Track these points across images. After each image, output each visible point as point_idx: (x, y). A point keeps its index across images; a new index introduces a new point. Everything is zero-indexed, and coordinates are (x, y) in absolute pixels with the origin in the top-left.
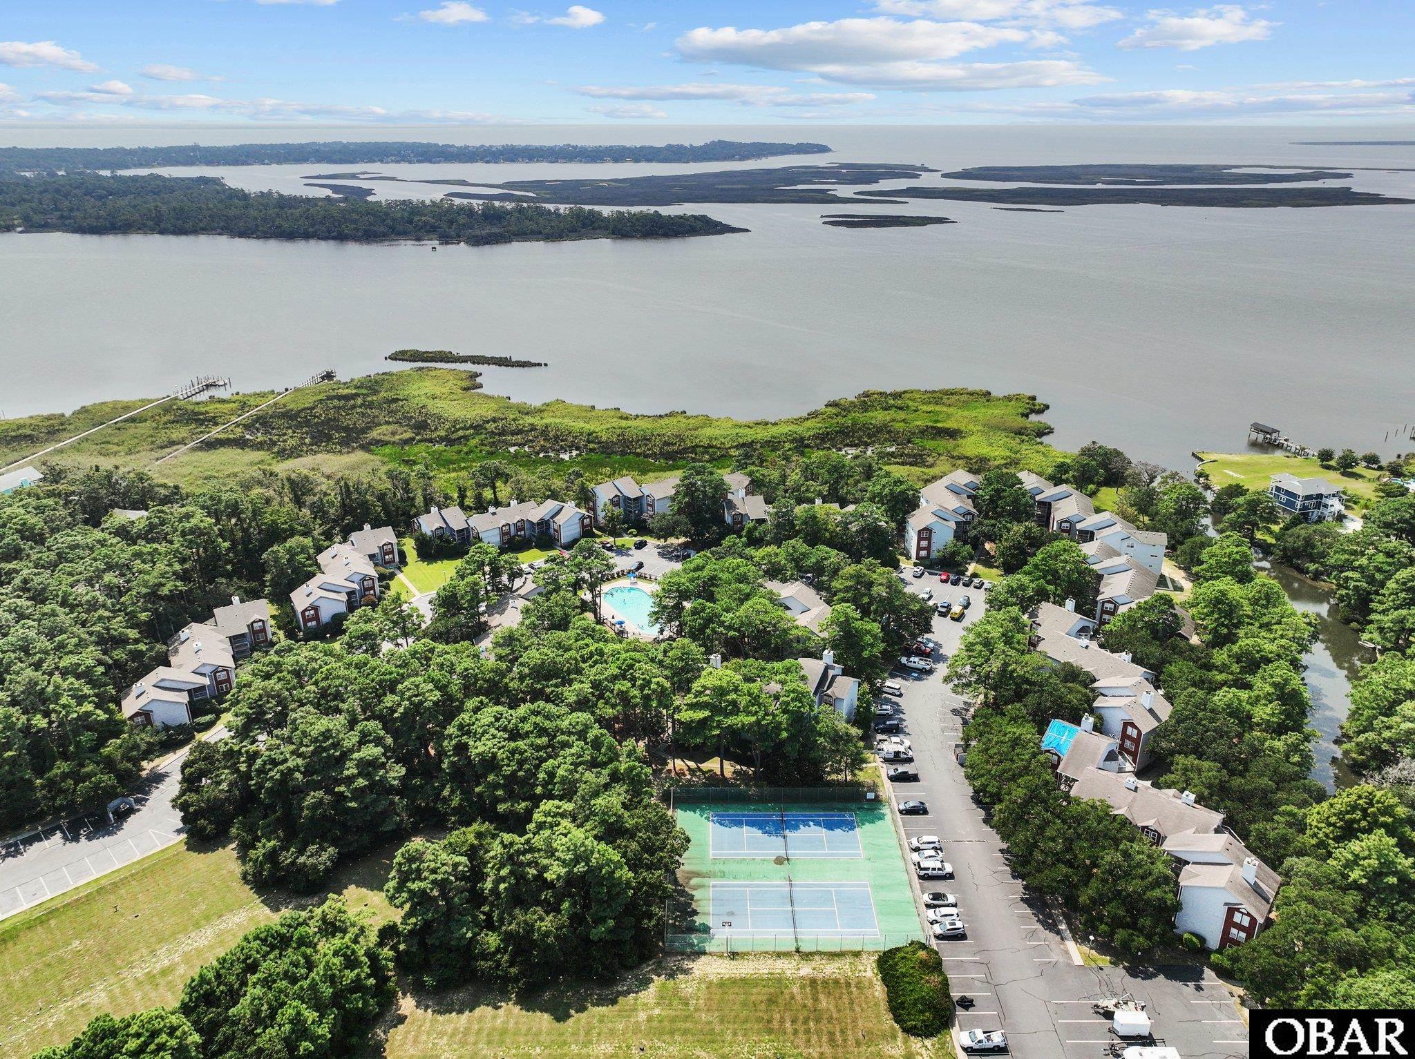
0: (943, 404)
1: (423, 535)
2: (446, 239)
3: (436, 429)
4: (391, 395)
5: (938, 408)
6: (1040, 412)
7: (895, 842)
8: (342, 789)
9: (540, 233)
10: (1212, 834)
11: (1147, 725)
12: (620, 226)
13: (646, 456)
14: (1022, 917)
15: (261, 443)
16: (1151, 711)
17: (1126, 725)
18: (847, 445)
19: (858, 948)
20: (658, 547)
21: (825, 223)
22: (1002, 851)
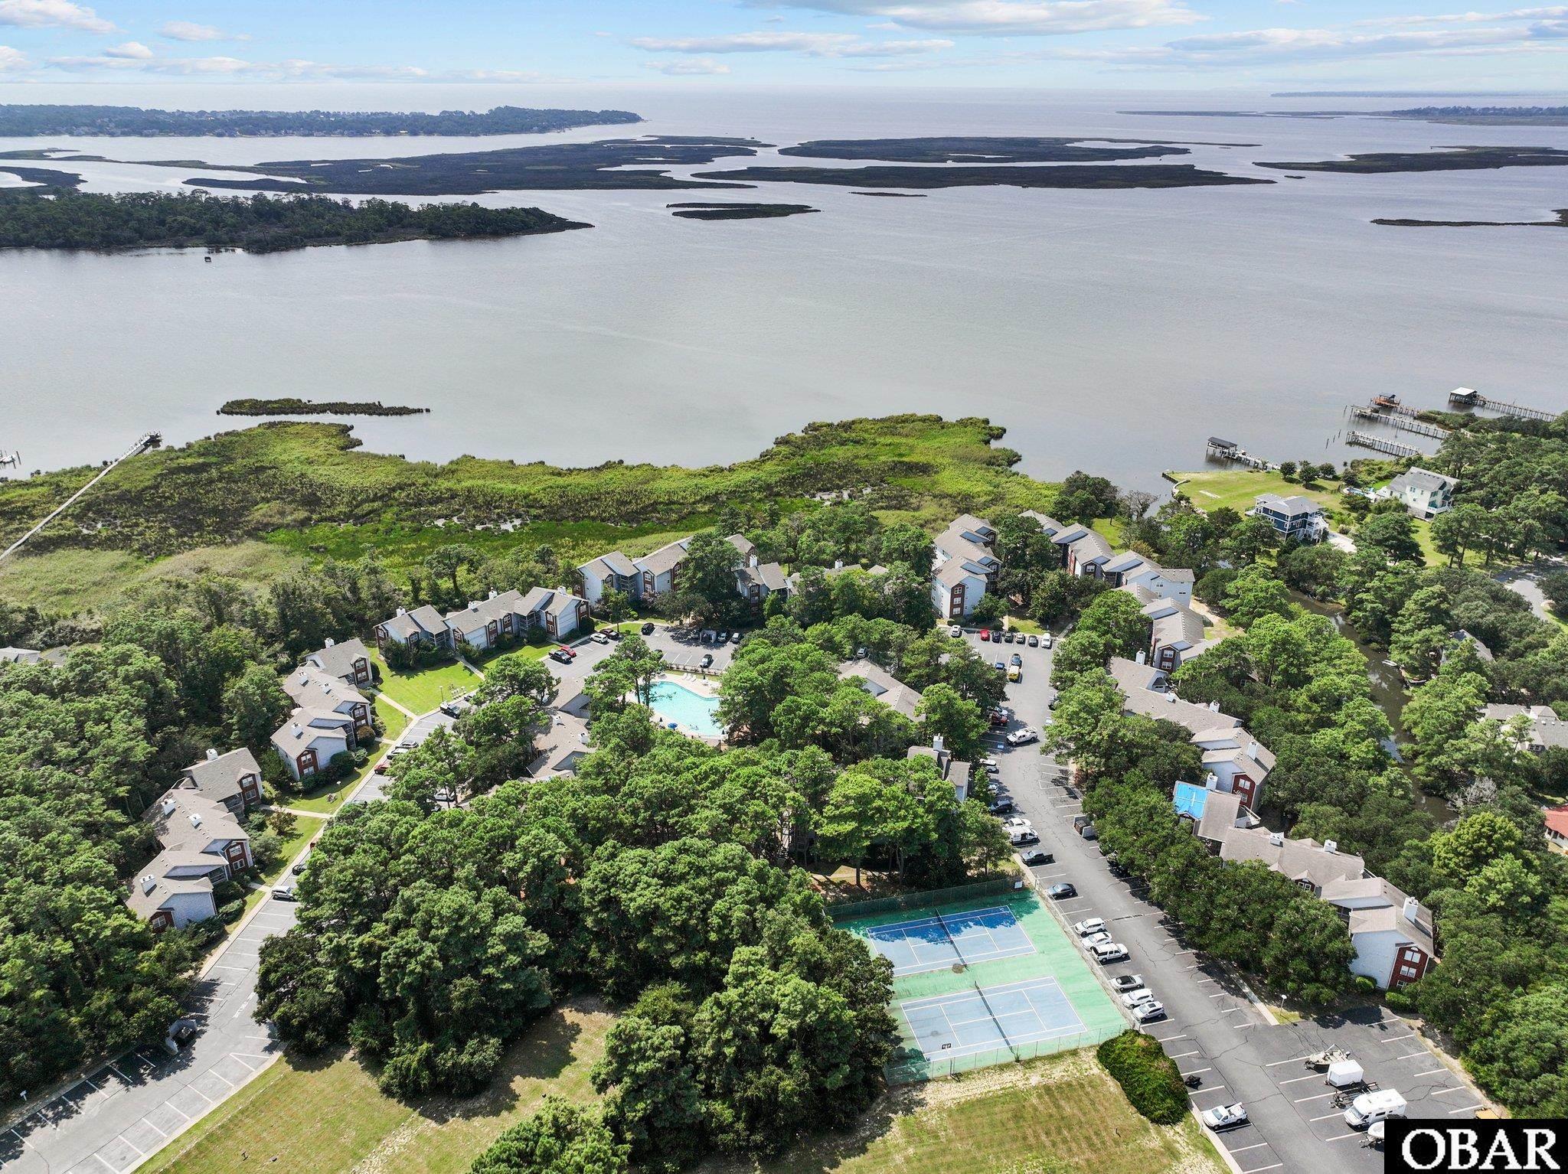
0: (900, 434)
1: (397, 644)
2: (216, 245)
3: (333, 503)
4: (250, 461)
5: (896, 440)
6: (999, 437)
7: (1059, 930)
8: (490, 970)
9: (339, 234)
10: (1361, 879)
11: (1258, 776)
12: (437, 224)
13: (603, 520)
14: (1205, 986)
15: (108, 538)
16: (1257, 761)
17: (1237, 778)
18: (819, 490)
19: (1073, 1047)
20: (667, 629)
21: (675, 214)
22: (1161, 922)
